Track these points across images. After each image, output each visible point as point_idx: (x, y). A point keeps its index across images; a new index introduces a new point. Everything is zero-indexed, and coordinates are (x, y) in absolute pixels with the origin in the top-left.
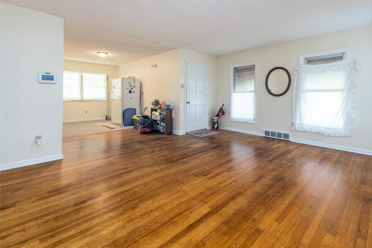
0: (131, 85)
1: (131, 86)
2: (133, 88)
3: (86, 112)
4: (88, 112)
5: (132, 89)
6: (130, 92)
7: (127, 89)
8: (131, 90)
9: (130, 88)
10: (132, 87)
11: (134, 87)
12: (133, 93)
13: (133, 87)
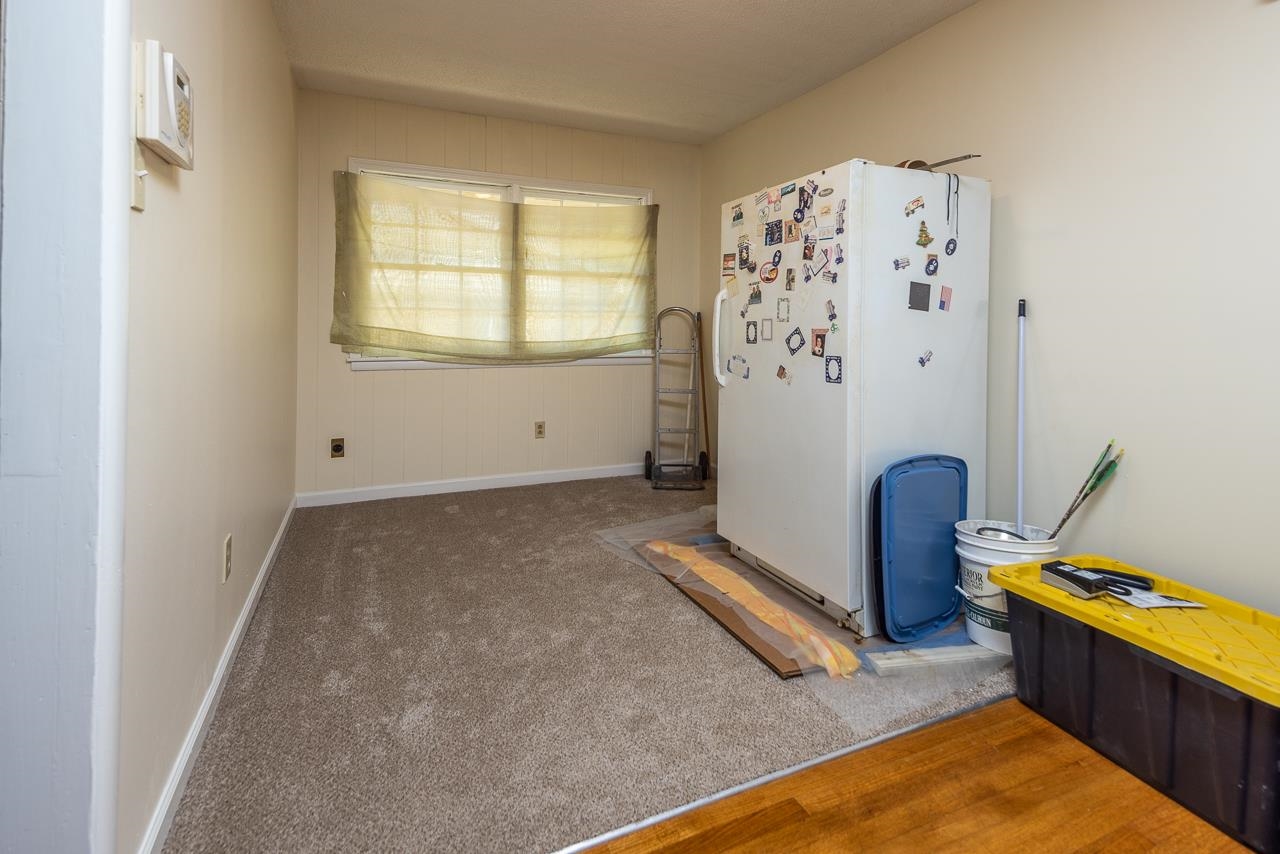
0: (923, 230)
1: (924, 240)
2: (943, 258)
3: (540, 429)
4: (547, 429)
5: (932, 266)
6: (919, 297)
7: (897, 264)
8: (924, 279)
9: (920, 258)
10: (931, 249)
11: (951, 247)
12: (942, 305)
13: (937, 248)
